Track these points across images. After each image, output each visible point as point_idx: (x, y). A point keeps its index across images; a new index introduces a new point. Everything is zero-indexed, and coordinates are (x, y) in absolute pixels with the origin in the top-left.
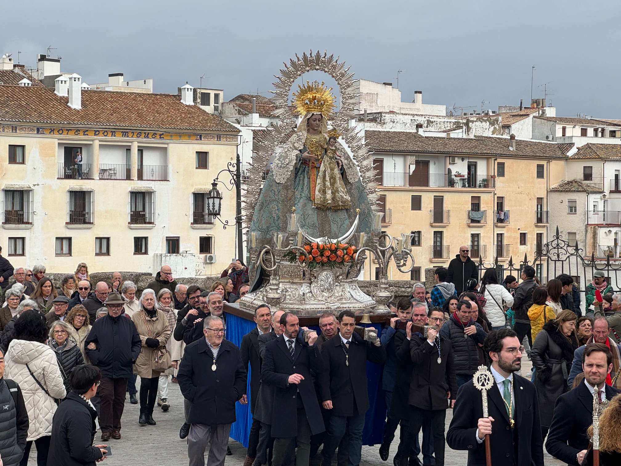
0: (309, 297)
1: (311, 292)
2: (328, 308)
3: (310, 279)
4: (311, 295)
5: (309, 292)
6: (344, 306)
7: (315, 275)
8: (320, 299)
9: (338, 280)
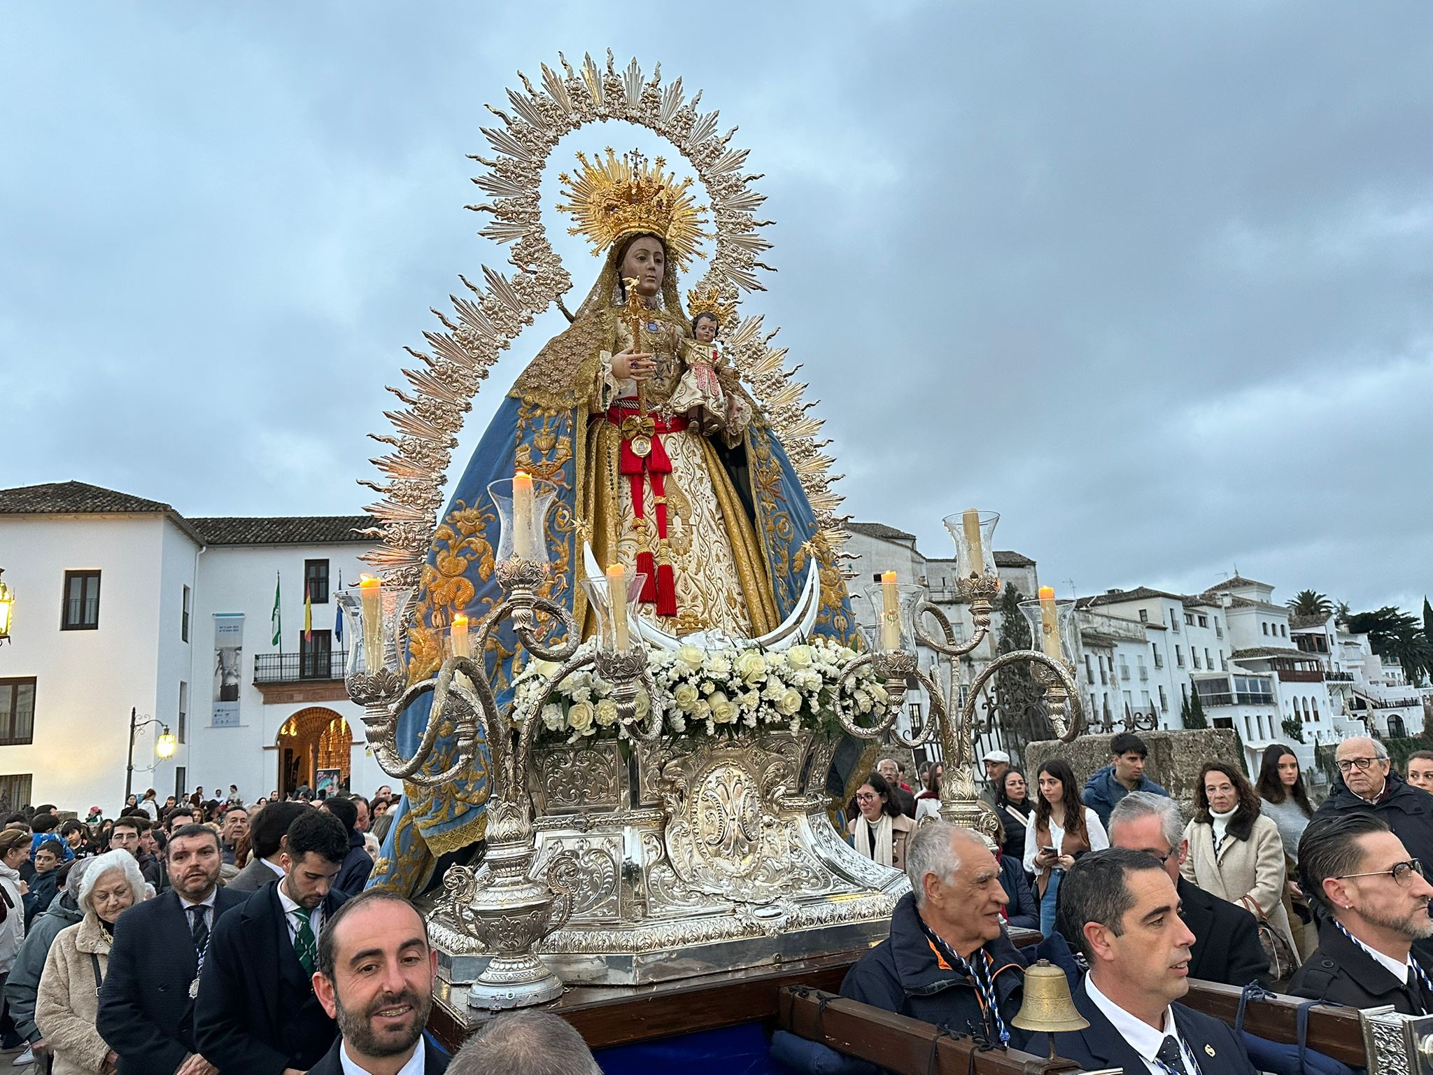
0: (664, 883)
1: (667, 860)
2: (750, 929)
3: (660, 804)
4: (668, 875)
5: (657, 863)
6: (815, 911)
7: (681, 783)
8: (708, 889)
9: (771, 801)
